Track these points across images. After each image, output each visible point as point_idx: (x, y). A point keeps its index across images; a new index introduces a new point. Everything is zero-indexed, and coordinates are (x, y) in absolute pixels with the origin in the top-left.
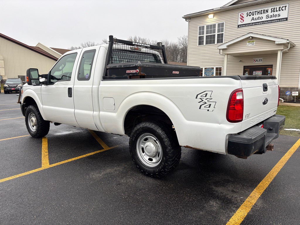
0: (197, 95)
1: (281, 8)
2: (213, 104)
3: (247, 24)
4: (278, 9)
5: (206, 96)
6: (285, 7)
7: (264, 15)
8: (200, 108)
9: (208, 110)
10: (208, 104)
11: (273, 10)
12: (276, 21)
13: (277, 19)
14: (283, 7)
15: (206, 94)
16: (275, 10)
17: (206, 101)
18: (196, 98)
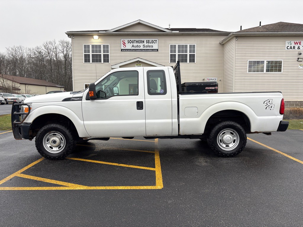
0: (264, 102)
1: (153, 41)
2: (273, 106)
3: (129, 49)
4: (151, 42)
5: (269, 102)
6: (156, 41)
7: (141, 45)
8: (266, 109)
9: (271, 109)
10: (271, 106)
11: (148, 42)
12: (151, 50)
13: (151, 49)
14: (154, 41)
15: (269, 101)
16: (149, 42)
17: (269, 105)
18: (264, 103)
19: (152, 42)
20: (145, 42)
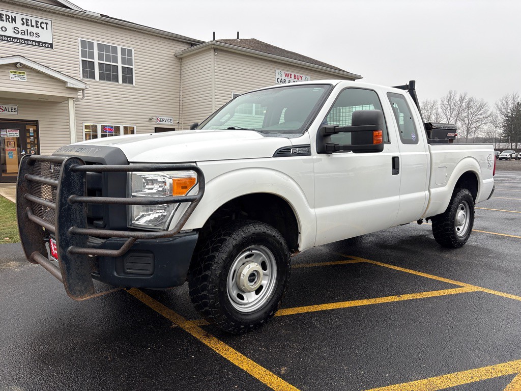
1: (39, 24)
4: (34, 24)
7: (10, 26)
11: (26, 22)
12: (34, 43)
14: (42, 23)
16: (30, 24)
19: (37, 24)
20: (19, 21)
